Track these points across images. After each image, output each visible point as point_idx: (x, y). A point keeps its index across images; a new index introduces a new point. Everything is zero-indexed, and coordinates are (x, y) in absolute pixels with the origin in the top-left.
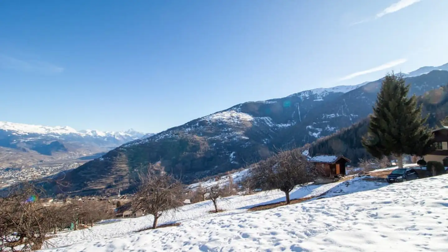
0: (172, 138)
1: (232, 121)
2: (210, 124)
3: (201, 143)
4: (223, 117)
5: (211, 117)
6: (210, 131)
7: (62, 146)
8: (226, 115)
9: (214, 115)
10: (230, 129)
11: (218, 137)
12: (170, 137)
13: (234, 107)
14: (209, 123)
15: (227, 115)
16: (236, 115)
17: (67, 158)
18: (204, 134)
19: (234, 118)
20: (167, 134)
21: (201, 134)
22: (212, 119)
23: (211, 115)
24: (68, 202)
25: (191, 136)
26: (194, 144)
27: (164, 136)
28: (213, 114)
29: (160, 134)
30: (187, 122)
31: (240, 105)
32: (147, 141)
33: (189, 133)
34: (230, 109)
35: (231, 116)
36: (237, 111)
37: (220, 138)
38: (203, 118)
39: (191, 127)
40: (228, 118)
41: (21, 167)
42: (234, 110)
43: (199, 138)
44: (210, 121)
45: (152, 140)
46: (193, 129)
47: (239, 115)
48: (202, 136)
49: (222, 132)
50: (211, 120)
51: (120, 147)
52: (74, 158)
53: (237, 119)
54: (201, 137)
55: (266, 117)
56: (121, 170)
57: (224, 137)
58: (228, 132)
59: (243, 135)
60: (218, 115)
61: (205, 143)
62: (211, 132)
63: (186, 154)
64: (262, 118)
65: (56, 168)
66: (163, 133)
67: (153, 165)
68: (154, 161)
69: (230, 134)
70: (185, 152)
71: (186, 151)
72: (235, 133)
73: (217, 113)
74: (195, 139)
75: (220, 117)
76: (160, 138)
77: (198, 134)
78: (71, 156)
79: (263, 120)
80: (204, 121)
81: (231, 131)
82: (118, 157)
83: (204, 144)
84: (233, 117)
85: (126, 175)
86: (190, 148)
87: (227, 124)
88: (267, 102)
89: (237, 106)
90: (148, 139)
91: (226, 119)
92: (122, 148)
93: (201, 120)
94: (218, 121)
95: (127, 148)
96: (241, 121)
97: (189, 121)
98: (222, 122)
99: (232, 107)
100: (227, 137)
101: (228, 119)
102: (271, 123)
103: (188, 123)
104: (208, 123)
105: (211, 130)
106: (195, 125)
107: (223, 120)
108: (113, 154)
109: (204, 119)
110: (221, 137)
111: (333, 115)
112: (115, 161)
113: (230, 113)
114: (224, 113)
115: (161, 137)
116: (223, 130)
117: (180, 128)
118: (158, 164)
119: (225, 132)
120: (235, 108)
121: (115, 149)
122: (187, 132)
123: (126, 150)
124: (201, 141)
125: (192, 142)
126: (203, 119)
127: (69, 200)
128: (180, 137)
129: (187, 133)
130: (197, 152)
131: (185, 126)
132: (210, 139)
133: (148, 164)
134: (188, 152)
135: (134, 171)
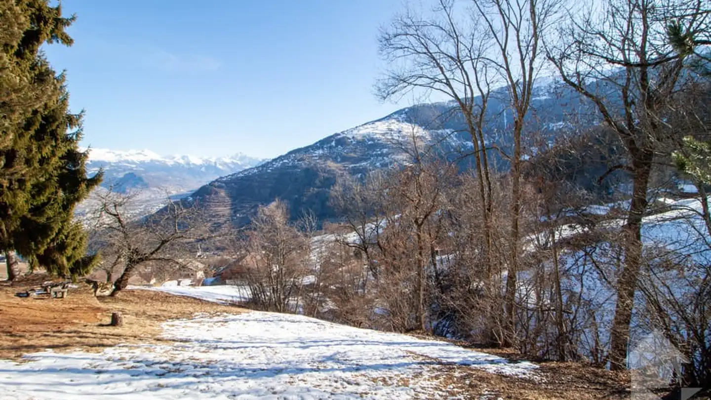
0: (295, 167)
1: (390, 137)
2: (354, 142)
3: (337, 172)
4: (375, 132)
5: (355, 132)
6: (352, 155)
7: (140, 179)
8: (380, 128)
9: (361, 128)
10: (385, 151)
11: (365, 163)
12: (290, 164)
13: (395, 113)
14: (352, 142)
15: (382, 127)
16: (397, 127)
17: (150, 197)
18: (344, 159)
19: (392, 132)
20: (285, 159)
21: (339, 160)
22: (356, 134)
23: (357, 127)
25: (322, 163)
26: (326, 175)
27: (281, 162)
28: (360, 126)
29: (275, 160)
30: (317, 140)
31: (404, 110)
32: (256, 171)
33: (320, 157)
34: (389, 117)
35: (389, 129)
36: (399, 121)
37: (368, 165)
38: (343, 133)
39: (323, 148)
40: (383, 132)
42: (395, 119)
43: (336, 165)
44: (353, 138)
45: (262, 170)
46: (326, 151)
47: (402, 127)
48: (340, 162)
49: (372, 156)
50: (355, 136)
51: (217, 180)
52: (158, 197)
53: (398, 134)
54: (339, 165)
55: (447, 129)
56: (217, 215)
57: (375, 163)
58: (382, 155)
59: (406, 160)
60: (367, 128)
61: (345, 174)
62: (355, 156)
63: (313, 190)
64: (440, 131)
65: (133, 212)
66: (281, 158)
67: (265, 208)
68: (267, 201)
69: (385, 158)
70: (312, 188)
71: (314, 185)
72: (393, 157)
73: (365, 124)
74: (328, 168)
75: (367, 131)
76: (275, 166)
77: (335, 160)
78: (154, 194)
79: (442, 135)
80: (344, 138)
81: (387, 155)
82: (213, 196)
83: (342, 175)
84: (392, 130)
85: (225, 222)
86: (320, 181)
87: (380, 142)
88: (451, 103)
89: (399, 112)
90: (257, 168)
91: (381, 134)
92: (219, 182)
93: (339, 137)
94: (367, 137)
95: (225, 182)
96: (404, 137)
97: (322, 138)
98: (373, 139)
99: (392, 114)
100: (380, 164)
101: (383, 135)
102: (455, 139)
103: (320, 141)
104: (349, 141)
105: (355, 152)
106: (329, 145)
107: (375, 137)
108: (204, 194)
109: (344, 135)
110: (371, 164)
111: (561, 123)
112: (208, 202)
113: (387, 124)
114: (377, 123)
115: (277, 164)
116: (375, 153)
117: (306, 149)
118: (273, 205)
119: (377, 155)
120: (396, 116)
121: (210, 184)
122: (316, 156)
123: (224, 185)
124: (337, 170)
125: (325, 172)
126: (342, 136)
128: (305, 164)
129: (316, 158)
130: (332, 188)
131: (314, 147)
132: (352, 167)
133: (257, 206)
134: (318, 187)
135: (235, 216)
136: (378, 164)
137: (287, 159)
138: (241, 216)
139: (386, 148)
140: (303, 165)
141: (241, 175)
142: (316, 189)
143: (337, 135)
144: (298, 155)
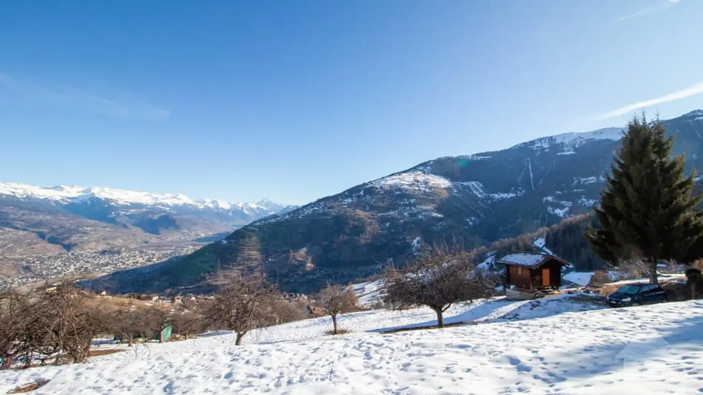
0: (325, 214)
1: (417, 188)
2: (382, 192)
3: (367, 221)
4: (402, 182)
5: (383, 182)
6: (381, 204)
7: (173, 221)
8: (406, 179)
9: (388, 178)
10: (412, 201)
11: (394, 212)
12: (321, 212)
13: (420, 165)
14: (380, 191)
15: (408, 178)
16: (423, 178)
17: (180, 239)
18: (373, 208)
19: (419, 184)
20: (315, 206)
21: (368, 209)
22: (384, 185)
23: (383, 178)
24: (177, 301)
25: (352, 211)
26: (356, 223)
27: (312, 210)
28: (386, 177)
29: (306, 207)
30: (345, 190)
31: (429, 162)
32: (287, 217)
33: (349, 205)
34: (414, 169)
35: (415, 180)
36: (424, 173)
37: (397, 214)
38: (371, 182)
39: (352, 197)
40: (410, 183)
41: (121, 249)
42: (419, 170)
43: (364, 214)
44: (381, 188)
45: (293, 216)
46: (355, 199)
47: (428, 179)
48: (368, 211)
49: (400, 205)
50: (383, 186)
51: (250, 225)
52: (188, 239)
53: (424, 186)
54: (367, 213)
55: (473, 181)
56: (250, 258)
57: (403, 213)
58: (410, 205)
59: (433, 211)
60: (394, 179)
61: (374, 223)
62: (383, 205)
63: (343, 238)
64: (465, 184)
65: (165, 252)
66: (310, 205)
67: (295, 254)
68: (297, 248)
69: (412, 208)
70: (342, 235)
71: (344, 233)
72: (420, 207)
73: (392, 175)
74: (357, 217)
75: (395, 181)
76: (306, 213)
77: (364, 209)
78: (184, 236)
79: (468, 187)
80: (372, 188)
81: (414, 205)
82: (247, 240)
83: (371, 224)
84: (418, 181)
85: (258, 266)
86: (349, 229)
87: (407, 192)
88: (475, 157)
89: (424, 165)
90: (289, 213)
91: (408, 185)
92: (253, 226)
93: (367, 186)
94: (395, 187)
95: (258, 227)
96: (430, 188)
97: (349, 188)
98: (400, 190)
99: (417, 166)
100: (409, 214)
101: (410, 185)
102: (481, 191)
103: (348, 190)
104: (377, 190)
105: (383, 202)
106: (357, 194)
107: (402, 187)
108: (239, 235)
109: (373, 185)
110: (399, 214)
111: (592, 178)
112: (242, 245)
113: (413, 175)
114: (403, 175)
115: (308, 211)
116: (402, 203)
117: (335, 198)
118: (303, 251)
119: (406, 205)
120: (421, 168)
121: (243, 228)
122: (345, 205)
123: (257, 229)
124: (366, 219)
125: (354, 220)
126: (370, 185)
127: (178, 299)
128: (335, 211)
129: (347, 206)
130: (361, 236)
131: (343, 195)
132: (381, 216)
133: (288, 251)
134: (347, 235)
135: (268, 260)
136: (406, 214)
137: (317, 207)
138: (273, 260)
139: (413, 198)
140: (333, 212)
141: (273, 221)
142: (345, 237)
143: (365, 184)
144: (327, 203)
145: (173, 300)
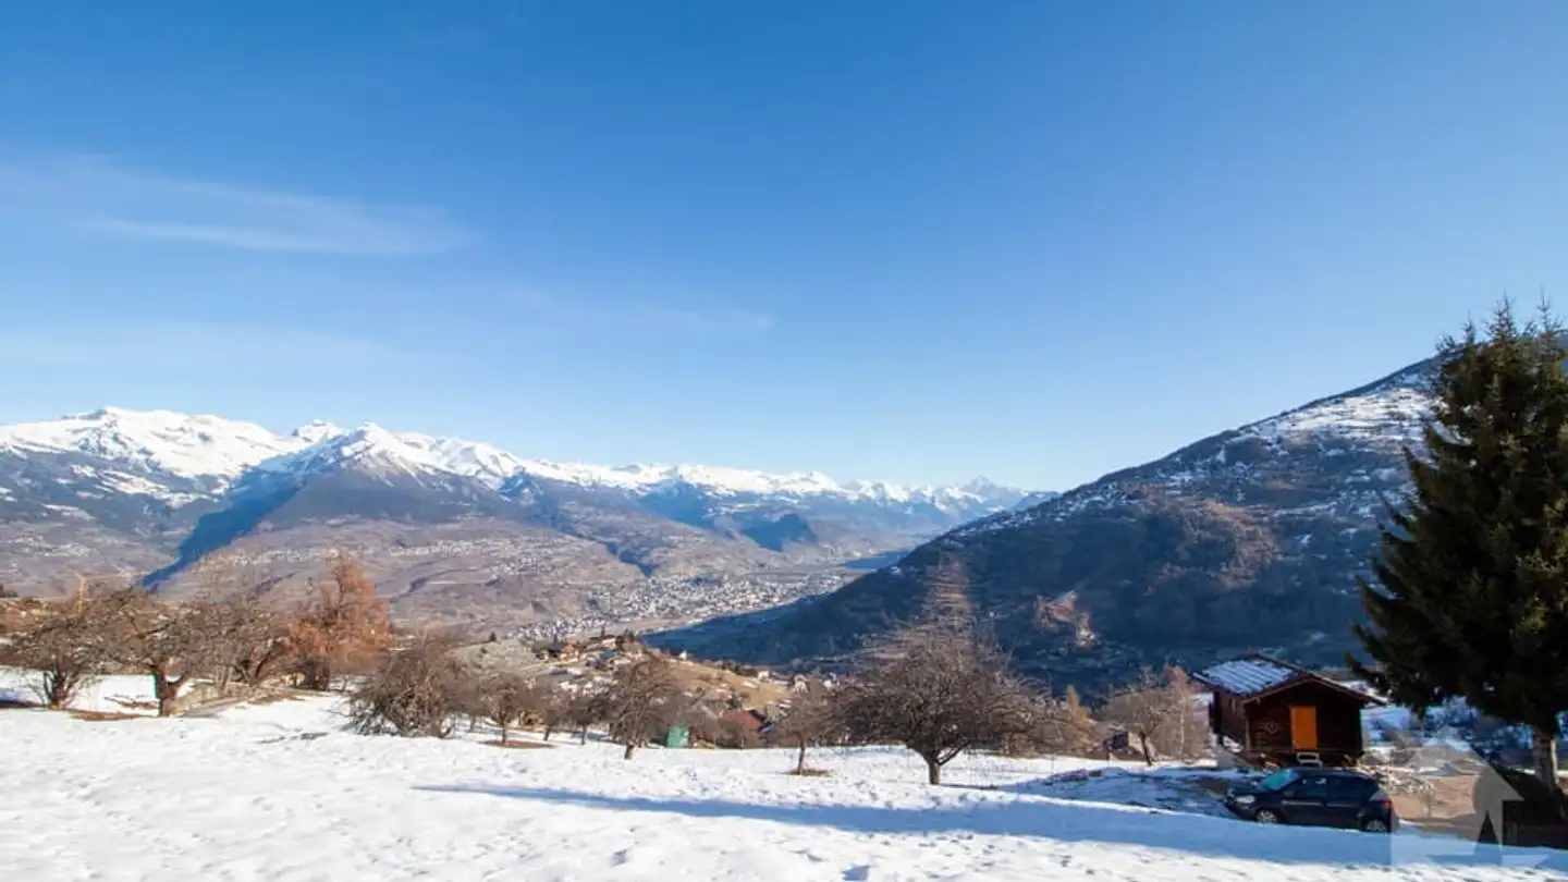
0: (1118, 512)
1: (1400, 438)
2: (1281, 453)
3: (1239, 529)
4: (1346, 423)
5: (1284, 426)
6: (1280, 484)
7: (805, 526)
8: (1359, 412)
9: (1301, 415)
10: (1385, 473)
11: (1327, 506)
12: (1110, 506)
13: (1409, 370)
14: (1275, 451)
15: (1368, 411)
16: (1418, 408)
17: (817, 560)
18: (1254, 495)
19: (1406, 424)
20: (1094, 494)
21: (1240, 497)
22: (1289, 432)
23: (1285, 414)
24: (798, 684)
25: (1194, 504)
26: (1208, 535)
27: (1086, 501)
28: (1294, 411)
29: (1070, 495)
30: (1175, 450)
32: (1028, 518)
33: (1187, 489)
35: (1392, 414)
36: (1422, 392)
37: (1333, 511)
38: (1246, 428)
39: (1192, 469)
40: (1377, 424)
41: (722, 577)
42: (1406, 385)
43: (1230, 510)
44: (1279, 441)
45: (1043, 516)
46: (1202, 475)
48: (1243, 504)
49: (1344, 487)
50: (1286, 437)
51: (947, 536)
52: (833, 562)
54: (1240, 510)
56: (950, 609)
57: (1355, 509)
58: (1377, 485)
60: (1320, 415)
61: (1260, 533)
62: (1288, 487)
63: (1170, 572)
65: (792, 586)
66: (1084, 491)
67: (1050, 605)
68: (1053, 590)
69: (1387, 494)
70: (1169, 565)
71: (1175, 560)
73: (1313, 404)
74: (1212, 518)
75: (1323, 421)
76: (1072, 509)
77: (1228, 497)
78: (825, 555)
80: (1248, 443)
82: (940, 567)
83: (1252, 538)
84: (1401, 417)
85: (965, 627)
86: (1187, 549)
87: (1366, 450)
90: (1031, 511)
91: (1366, 429)
92: (952, 538)
93: (1236, 439)
94: (1323, 438)
95: (964, 540)
97: (1187, 445)
98: (1341, 444)
100: (1373, 511)
101: (1377, 430)
103: (1179, 452)
104: (1268, 448)
105: (1287, 478)
106: (1209, 460)
107: (1348, 436)
108: (925, 558)
109: (1252, 435)
110: (1341, 510)
112: (931, 580)
113: (1383, 402)
114: (1350, 401)
115: (1077, 504)
116: (1349, 480)
117: (1148, 471)
118: (1068, 599)
119: (1362, 487)
120: (1413, 378)
121: (933, 542)
122: (1175, 488)
123: (961, 546)
124: (1238, 524)
125: (1202, 527)
126: (1245, 436)
127: (800, 680)
128: (1146, 505)
129: (1179, 492)
130: (1224, 569)
131: (1168, 465)
132: (1281, 516)
133: (1033, 598)
134: (1182, 564)
135: (987, 616)
136: (1365, 511)
137: (1101, 494)
138: (999, 616)
139: (1388, 466)
140: (1142, 508)
141: (996, 526)
142: (1178, 569)
143: (1228, 434)
144: (1125, 484)
145: (792, 683)
